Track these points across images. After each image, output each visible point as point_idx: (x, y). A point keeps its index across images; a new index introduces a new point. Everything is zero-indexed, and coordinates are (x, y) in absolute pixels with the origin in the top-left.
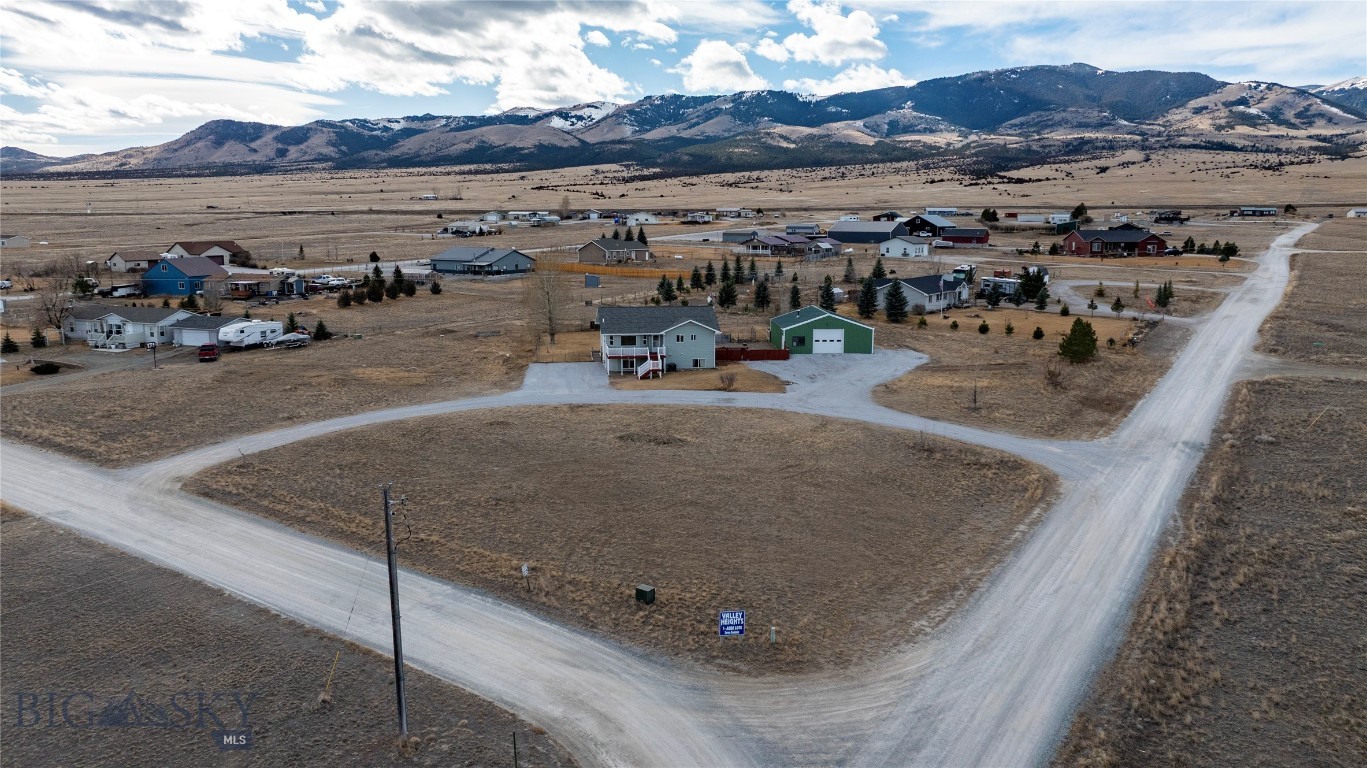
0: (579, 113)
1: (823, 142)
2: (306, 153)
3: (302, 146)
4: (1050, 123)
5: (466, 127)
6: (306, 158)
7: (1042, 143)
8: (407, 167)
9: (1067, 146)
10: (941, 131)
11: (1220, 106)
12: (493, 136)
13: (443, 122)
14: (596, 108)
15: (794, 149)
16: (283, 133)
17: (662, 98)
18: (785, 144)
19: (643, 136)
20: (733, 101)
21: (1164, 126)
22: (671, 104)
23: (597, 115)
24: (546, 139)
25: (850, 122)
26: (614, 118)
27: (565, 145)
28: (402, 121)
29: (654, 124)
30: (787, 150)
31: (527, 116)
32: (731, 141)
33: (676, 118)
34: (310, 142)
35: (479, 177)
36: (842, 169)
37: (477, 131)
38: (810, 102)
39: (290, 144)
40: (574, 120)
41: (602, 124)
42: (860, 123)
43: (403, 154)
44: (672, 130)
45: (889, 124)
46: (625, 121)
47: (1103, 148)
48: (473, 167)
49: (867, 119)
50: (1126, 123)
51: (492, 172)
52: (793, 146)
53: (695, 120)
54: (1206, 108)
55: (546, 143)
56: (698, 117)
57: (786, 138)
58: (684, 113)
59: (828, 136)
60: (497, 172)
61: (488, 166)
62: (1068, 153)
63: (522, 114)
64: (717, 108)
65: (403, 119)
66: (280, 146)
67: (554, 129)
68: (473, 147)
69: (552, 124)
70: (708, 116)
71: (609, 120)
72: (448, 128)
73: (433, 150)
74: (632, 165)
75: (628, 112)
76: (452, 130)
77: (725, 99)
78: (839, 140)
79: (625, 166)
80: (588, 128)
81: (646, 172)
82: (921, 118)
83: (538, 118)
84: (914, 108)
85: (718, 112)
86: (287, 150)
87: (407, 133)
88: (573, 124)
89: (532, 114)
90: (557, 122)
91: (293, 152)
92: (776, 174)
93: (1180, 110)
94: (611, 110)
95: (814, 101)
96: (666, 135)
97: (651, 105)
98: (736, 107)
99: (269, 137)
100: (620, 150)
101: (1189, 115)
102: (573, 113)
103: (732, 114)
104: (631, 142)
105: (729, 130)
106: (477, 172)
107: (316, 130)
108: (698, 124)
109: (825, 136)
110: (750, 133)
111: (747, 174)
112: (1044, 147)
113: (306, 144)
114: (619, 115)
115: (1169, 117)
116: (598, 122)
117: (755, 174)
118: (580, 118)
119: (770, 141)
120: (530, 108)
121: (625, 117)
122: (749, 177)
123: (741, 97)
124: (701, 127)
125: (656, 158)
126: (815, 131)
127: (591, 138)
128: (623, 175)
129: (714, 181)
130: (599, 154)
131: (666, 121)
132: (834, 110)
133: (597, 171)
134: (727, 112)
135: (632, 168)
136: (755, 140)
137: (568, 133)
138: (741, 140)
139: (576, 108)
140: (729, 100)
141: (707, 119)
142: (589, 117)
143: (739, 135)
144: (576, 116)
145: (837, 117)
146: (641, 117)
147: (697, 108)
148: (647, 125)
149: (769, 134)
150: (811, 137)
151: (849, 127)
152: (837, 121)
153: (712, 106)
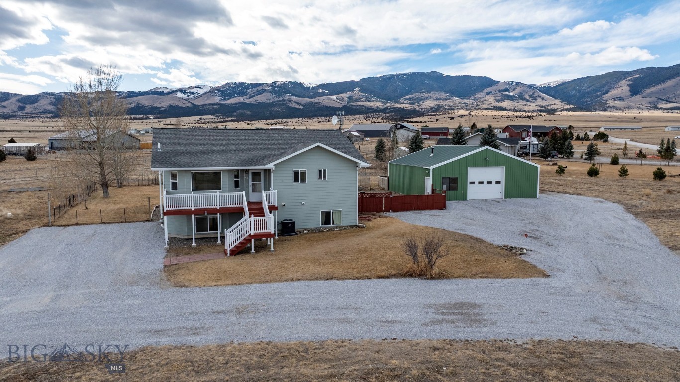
0: (191, 90)
1: (317, 106)
2: (36, 109)
3: (35, 105)
4: (423, 98)
5: (130, 97)
6: (37, 111)
7: (420, 107)
9: (432, 109)
10: (373, 101)
11: (497, 91)
12: (145, 101)
13: (117, 94)
14: (200, 88)
15: (303, 109)
16: (23, 98)
17: (235, 83)
18: (298, 107)
20: (271, 86)
21: (474, 100)
22: (240, 87)
23: (201, 91)
24: (173, 103)
25: (329, 97)
26: (210, 93)
27: (184, 106)
29: (231, 96)
30: (299, 109)
31: (163, 91)
32: (272, 105)
33: (242, 94)
34: (39, 103)
35: (135, 121)
36: (328, 118)
37: (135, 99)
38: (310, 87)
39: (27, 104)
40: (189, 94)
41: (204, 96)
42: (334, 97)
44: (241, 100)
45: (348, 98)
46: (216, 94)
47: (449, 109)
49: (337, 95)
50: (457, 99)
51: (143, 119)
52: (302, 107)
53: (252, 95)
54: (492, 92)
55: (173, 105)
56: (254, 93)
57: (298, 104)
58: (246, 91)
59: (319, 103)
60: (146, 119)
61: (141, 116)
62: (433, 112)
63: (161, 90)
64: (263, 89)
66: (21, 105)
67: (178, 98)
68: (133, 106)
69: (177, 96)
70: (259, 93)
71: (207, 94)
72: (119, 97)
73: (111, 108)
74: (220, 116)
75: (217, 90)
76: (122, 98)
77: (267, 85)
78: (325, 105)
79: (216, 116)
80: (197, 98)
81: (227, 119)
82: (363, 95)
83: (169, 93)
84: (359, 90)
85: (264, 91)
86: (25, 107)
87: (97, 99)
88: (188, 96)
89: (166, 91)
90: (180, 95)
91: (29, 108)
92: (295, 120)
93: (480, 93)
94: (208, 89)
95: (311, 86)
96: (238, 102)
97: (229, 87)
98: (273, 88)
99: (14, 100)
100: (213, 109)
101: (484, 95)
102: (188, 90)
103: (270, 92)
104: (219, 105)
105: (270, 100)
106: (135, 119)
107: (43, 97)
108: (253, 97)
109: (318, 103)
110: (281, 101)
111: (280, 120)
112: (422, 109)
113: (37, 104)
114: (213, 91)
115: (476, 96)
116: (202, 95)
117: (284, 120)
118: (192, 93)
119: (290, 105)
120: (165, 88)
121: (216, 93)
122: (281, 122)
123: (275, 84)
124: (255, 98)
125: (233, 113)
126: (313, 100)
127: (198, 103)
128: (215, 120)
129: (263, 123)
130: (202, 110)
131: (237, 95)
132: (321, 91)
133: (201, 119)
134: (268, 91)
135: (220, 118)
136: (283, 104)
137: (186, 100)
138: (276, 105)
139: (189, 88)
140: (269, 85)
141: (258, 94)
142: (197, 92)
143: (275, 102)
144: (189, 92)
145: (323, 94)
146: (224, 93)
147: (252, 89)
148: (228, 97)
149: (290, 102)
150: (311, 103)
151: (329, 99)
152: (323, 96)
153: (260, 88)
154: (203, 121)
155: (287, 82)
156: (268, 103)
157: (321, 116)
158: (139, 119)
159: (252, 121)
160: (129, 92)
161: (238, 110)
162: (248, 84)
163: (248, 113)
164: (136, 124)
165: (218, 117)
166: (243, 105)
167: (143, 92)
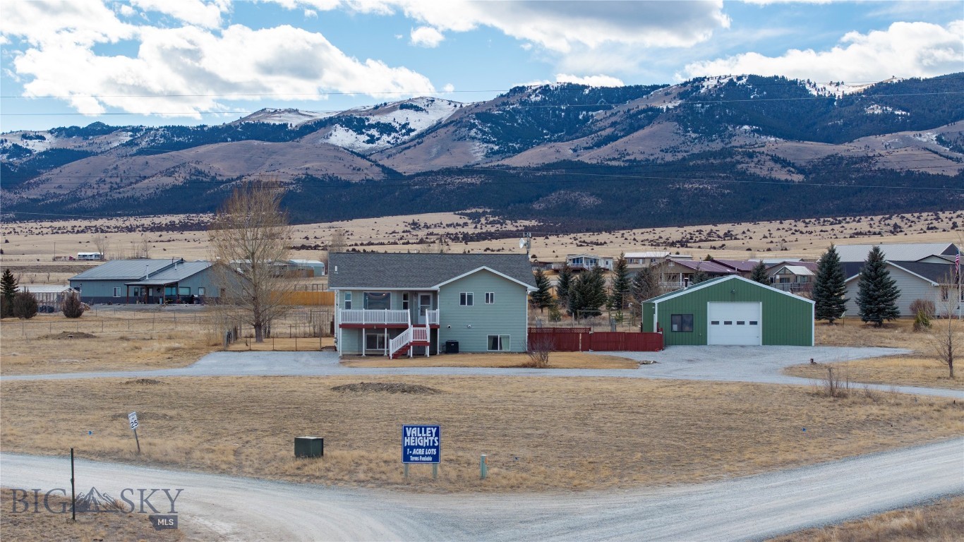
0: (385, 119)
1: (858, 170)
5: (169, 147)
8: (53, 219)
12: (220, 164)
13: (126, 138)
14: (417, 109)
15: (800, 186)
17: (545, 90)
18: (781, 175)
19: (506, 162)
20: (681, 96)
22: (562, 102)
23: (420, 123)
24: (318, 167)
25: (910, 134)
26: (452, 128)
27: (356, 178)
28: (48, 136)
29: (528, 139)
30: (787, 185)
31: (285, 125)
32: (682, 169)
33: (571, 129)
35: (187, 234)
36: (895, 220)
37: (187, 154)
38: (832, 98)
40: (374, 132)
41: (428, 140)
42: (929, 136)
43: (47, 196)
44: (565, 150)
46: (473, 133)
48: (177, 219)
49: (944, 128)
51: (213, 227)
52: (798, 178)
53: (609, 131)
55: (319, 175)
56: (613, 124)
57: (784, 163)
58: (586, 119)
59: (867, 159)
61: (206, 218)
63: (276, 121)
64: (651, 109)
65: (51, 132)
67: (336, 148)
68: (180, 182)
69: (333, 140)
70: (634, 123)
71: (442, 131)
72: (135, 149)
73: (105, 188)
74: (484, 214)
75: (478, 116)
76: (141, 152)
77: (667, 92)
78: (889, 166)
79: (471, 216)
80: (401, 147)
81: (510, 226)
83: (306, 129)
85: (653, 115)
87: (56, 158)
88: (372, 140)
89: (294, 122)
90: (342, 137)
92: (763, 227)
94: (445, 113)
95: (839, 95)
96: (552, 158)
97: (522, 103)
98: (687, 107)
100: (462, 187)
102: (373, 120)
103: (678, 119)
104: (484, 171)
105: (674, 150)
106: (184, 227)
108: (612, 138)
109: (861, 160)
110: (714, 154)
111: (707, 228)
114: (461, 122)
116: (421, 135)
117: (722, 228)
118: (386, 129)
119: (753, 169)
120: (290, 111)
121: (473, 126)
123: (698, 88)
124: (619, 143)
125: (531, 201)
126: (842, 149)
127: (404, 166)
128: (465, 230)
130: (420, 193)
131: (553, 132)
132: (878, 111)
133: (415, 225)
134: (670, 115)
135: (483, 220)
136: (723, 168)
137: (363, 156)
138: (696, 168)
139: (377, 109)
140: (675, 93)
141: (632, 129)
142: (404, 126)
143: (694, 157)
144: (378, 126)
145: (886, 125)
146: (504, 126)
147: (611, 108)
148: (515, 141)
149: (751, 156)
150: (835, 160)
151: (908, 143)
152: (884, 132)
153: (641, 104)
154: (422, 234)
155: (744, 80)
156: (668, 164)
157: (872, 210)
158: (200, 227)
159: (599, 231)
160: (167, 128)
161: (554, 188)
162: (593, 90)
163: (589, 200)
164: (192, 244)
165: (475, 218)
166: (573, 174)
167: (215, 129)
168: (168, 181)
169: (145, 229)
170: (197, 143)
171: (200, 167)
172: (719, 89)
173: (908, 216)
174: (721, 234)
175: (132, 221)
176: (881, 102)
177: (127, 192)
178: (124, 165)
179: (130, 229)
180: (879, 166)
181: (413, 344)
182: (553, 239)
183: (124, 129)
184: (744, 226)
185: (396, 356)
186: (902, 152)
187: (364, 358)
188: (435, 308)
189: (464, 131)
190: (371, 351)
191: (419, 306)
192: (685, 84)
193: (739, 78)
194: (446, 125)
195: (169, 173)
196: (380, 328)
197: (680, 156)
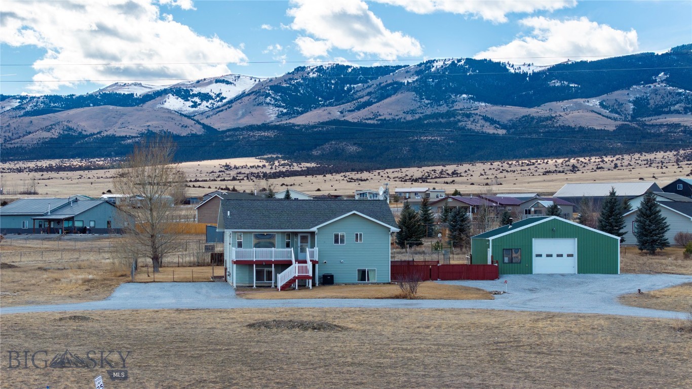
0: (204, 90)
1: (545, 126)
5: (47, 110)
12: (85, 123)
13: (16, 103)
14: (228, 83)
15: (503, 138)
17: (320, 69)
18: (490, 130)
19: (292, 121)
20: (417, 73)
22: (332, 78)
23: (230, 92)
24: (156, 125)
25: (581, 101)
26: (252, 97)
27: (184, 133)
29: (308, 104)
30: (494, 137)
31: (132, 95)
32: (418, 125)
33: (339, 97)
35: (62, 174)
36: (573, 161)
37: (62, 115)
38: (525, 74)
40: (197, 99)
41: (235, 105)
42: (594, 102)
44: (335, 113)
45: (634, 103)
46: (268, 100)
48: (54, 162)
49: (604, 96)
51: (80, 168)
52: (502, 132)
53: (366, 98)
55: (157, 130)
56: (369, 94)
57: (492, 121)
58: (350, 90)
59: (551, 118)
60: (88, 168)
61: (76, 162)
63: (125, 91)
64: (396, 83)
67: (169, 111)
68: (56, 135)
69: (166, 105)
70: (384, 93)
71: (246, 99)
72: (22, 112)
74: (277, 158)
75: (272, 88)
76: (27, 114)
77: (407, 70)
78: (567, 124)
79: (268, 160)
80: (217, 111)
81: (296, 167)
82: (680, 94)
83: (147, 98)
84: (668, 81)
85: (397, 87)
88: (195, 105)
89: (139, 92)
90: (173, 103)
92: (479, 167)
94: (246, 85)
95: (530, 72)
96: (325, 118)
97: (304, 79)
98: (423, 81)
100: (261, 139)
102: (196, 91)
103: (415, 90)
104: (276, 127)
105: (413, 112)
106: (59, 169)
108: (369, 104)
109: (547, 119)
110: (442, 115)
111: (439, 168)
114: (260, 92)
116: (231, 102)
117: (450, 168)
118: (205, 97)
119: (470, 126)
120: (135, 85)
121: (268, 95)
122: (441, 173)
123: (429, 68)
124: (374, 108)
125: (311, 150)
126: (533, 111)
127: (220, 124)
128: (264, 170)
129: (392, 176)
130: (230, 144)
131: (326, 99)
132: (558, 84)
133: (228, 167)
134: (409, 87)
135: (276, 163)
136: (449, 124)
137: (188, 117)
138: (429, 124)
139: (198, 83)
140: (413, 71)
141: (382, 97)
142: (218, 95)
143: (427, 117)
144: (199, 95)
145: (563, 94)
146: (290, 95)
147: (367, 82)
148: (299, 106)
149: (468, 116)
150: (528, 119)
151: (579, 107)
152: (563, 99)
153: (388, 79)
154: (233, 173)
155: (463, 62)
156: (409, 122)
157: (557, 154)
158: (71, 169)
159: (362, 171)
160: (46, 97)
161: (327, 140)
162: (354, 69)
163: (352, 149)
164: (66, 181)
165: (271, 161)
166: (339, 129)
167: (81, 97)
168: (47, 135)
169: (31, 170)
170: (68, 107)
171: (70, 125)
172: (444, 69)
173: (582, 159)
174: (450, 172)
175: (21, 165)
176: (561, 78)
177: (17, 143)
178: (14, 123)
179: (20, 170)
180: (560, 123)
181: (299, 277)
182: (329, 176)
183: (14, 97)
184: (466, 166)
185: (284, 288)
186: (576, 113)
187: (254, 289)
188: (313, 246)
189: (261, 99)
190: (261, 283)
191: (299, 244)
192: (420, 65)
193: (459, 61)
194: (249, 95)
195: (48, 129)
196: (268, 264)
197: (417, 116)
